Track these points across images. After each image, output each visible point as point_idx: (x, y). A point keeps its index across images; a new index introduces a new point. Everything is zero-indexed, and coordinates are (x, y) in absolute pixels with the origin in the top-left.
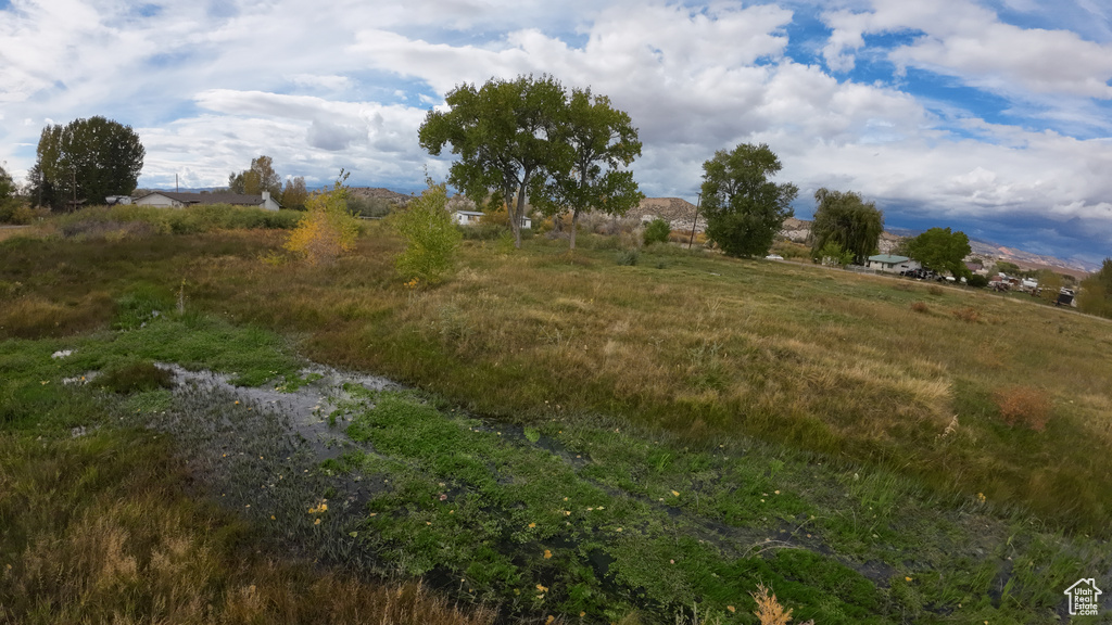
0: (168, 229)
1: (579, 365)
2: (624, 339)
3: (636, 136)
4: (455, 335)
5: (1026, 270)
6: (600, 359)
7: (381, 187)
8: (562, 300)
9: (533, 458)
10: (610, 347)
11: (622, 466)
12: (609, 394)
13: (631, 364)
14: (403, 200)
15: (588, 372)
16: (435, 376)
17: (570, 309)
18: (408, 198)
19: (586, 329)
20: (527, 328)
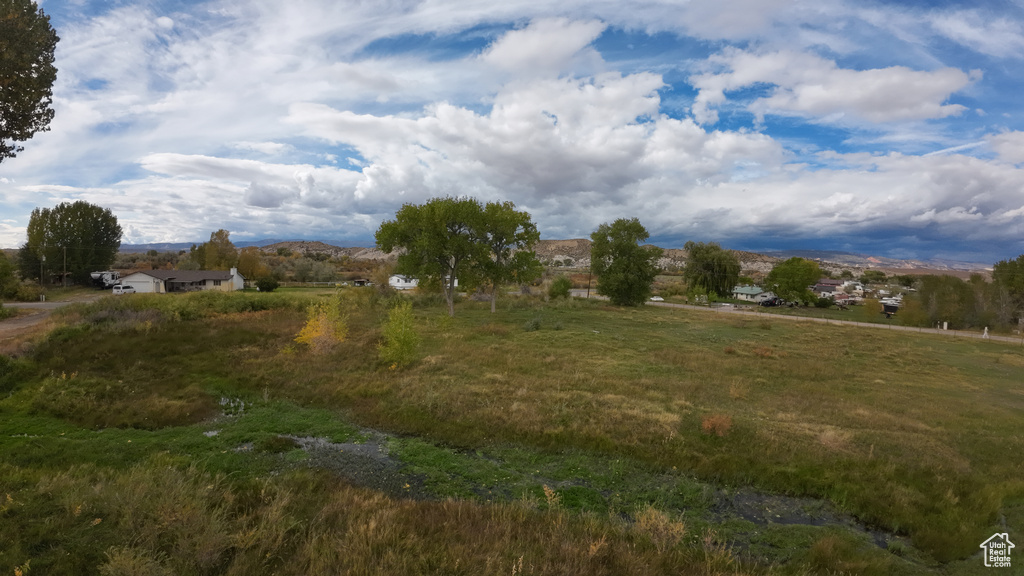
0: (178, 318)
1: (499, 418)
2: (524, 400)
3: (535, 228)
4: (435, 406)
5: (892, 276)
6: (509, 413)
7: (315, 240)
8: (489, 375)
9: (481, 462)
10: (515, 406)
11: (518, 463)
12: (514, 432)
13: (525, 415)
14: (336, 252)
15: (504, 422)
16: (428, 430)
17: (494, 381)
18: (340, 249)
19: (503, 395)
20: (471, 399)
